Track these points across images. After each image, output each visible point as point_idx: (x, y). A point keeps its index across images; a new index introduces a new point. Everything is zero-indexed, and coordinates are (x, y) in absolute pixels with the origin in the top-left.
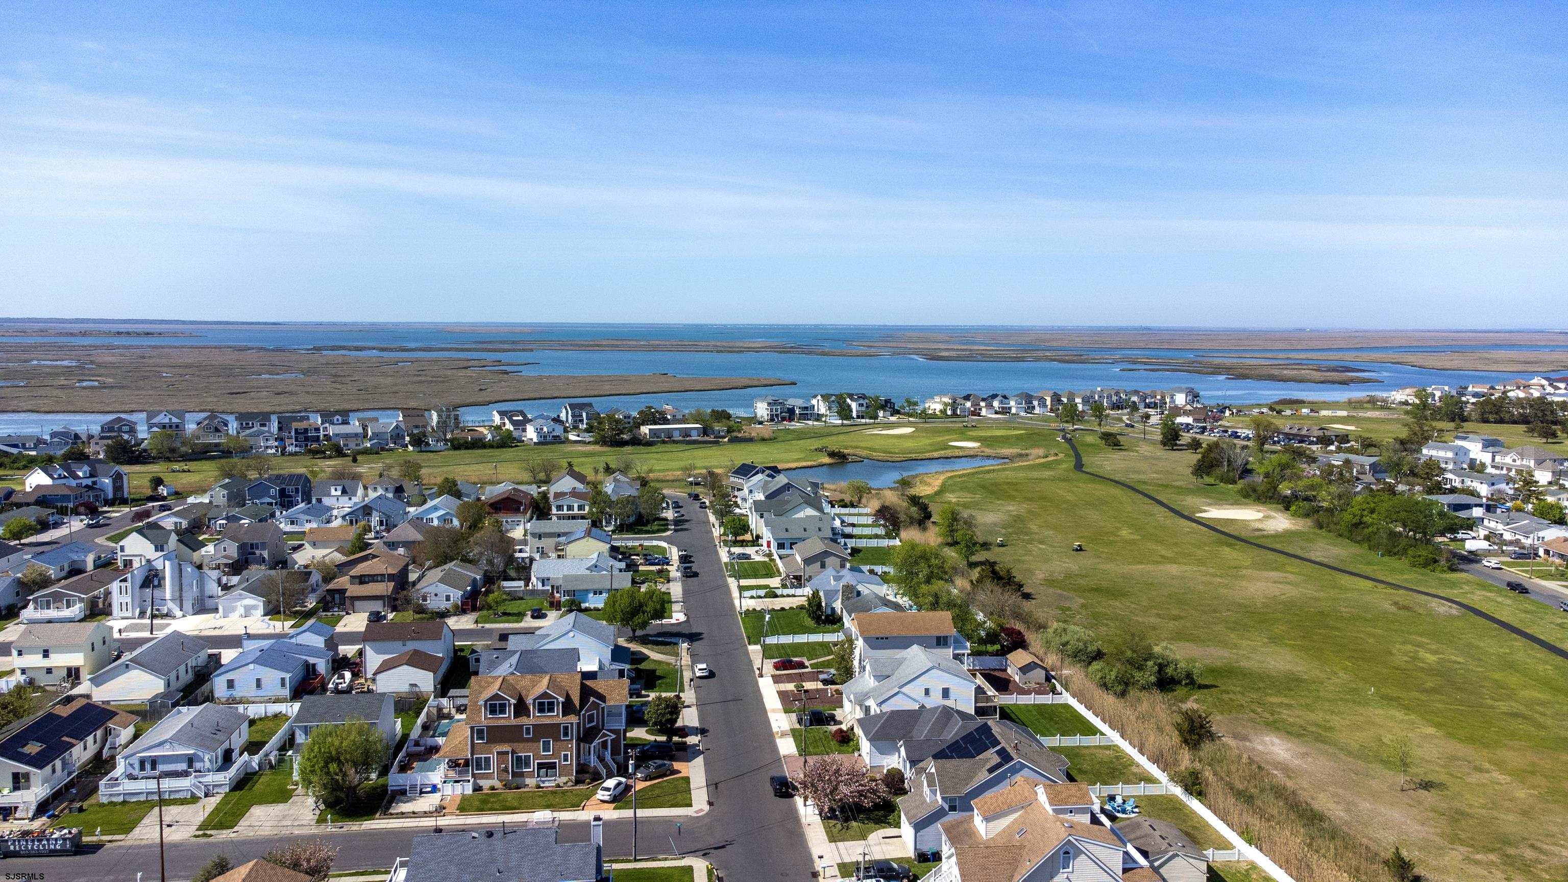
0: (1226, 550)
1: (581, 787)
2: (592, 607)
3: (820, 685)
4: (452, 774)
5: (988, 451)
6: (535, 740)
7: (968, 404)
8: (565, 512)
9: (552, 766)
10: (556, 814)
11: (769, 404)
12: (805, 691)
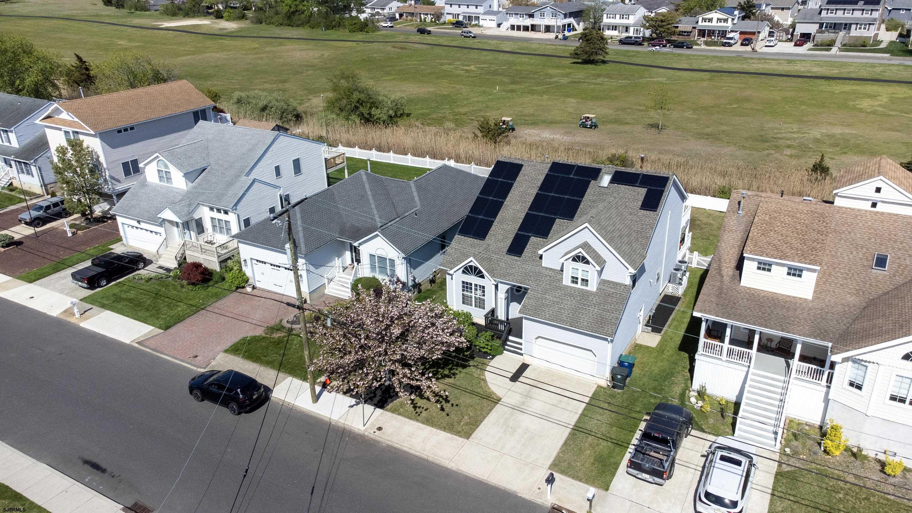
12: (18, 243)
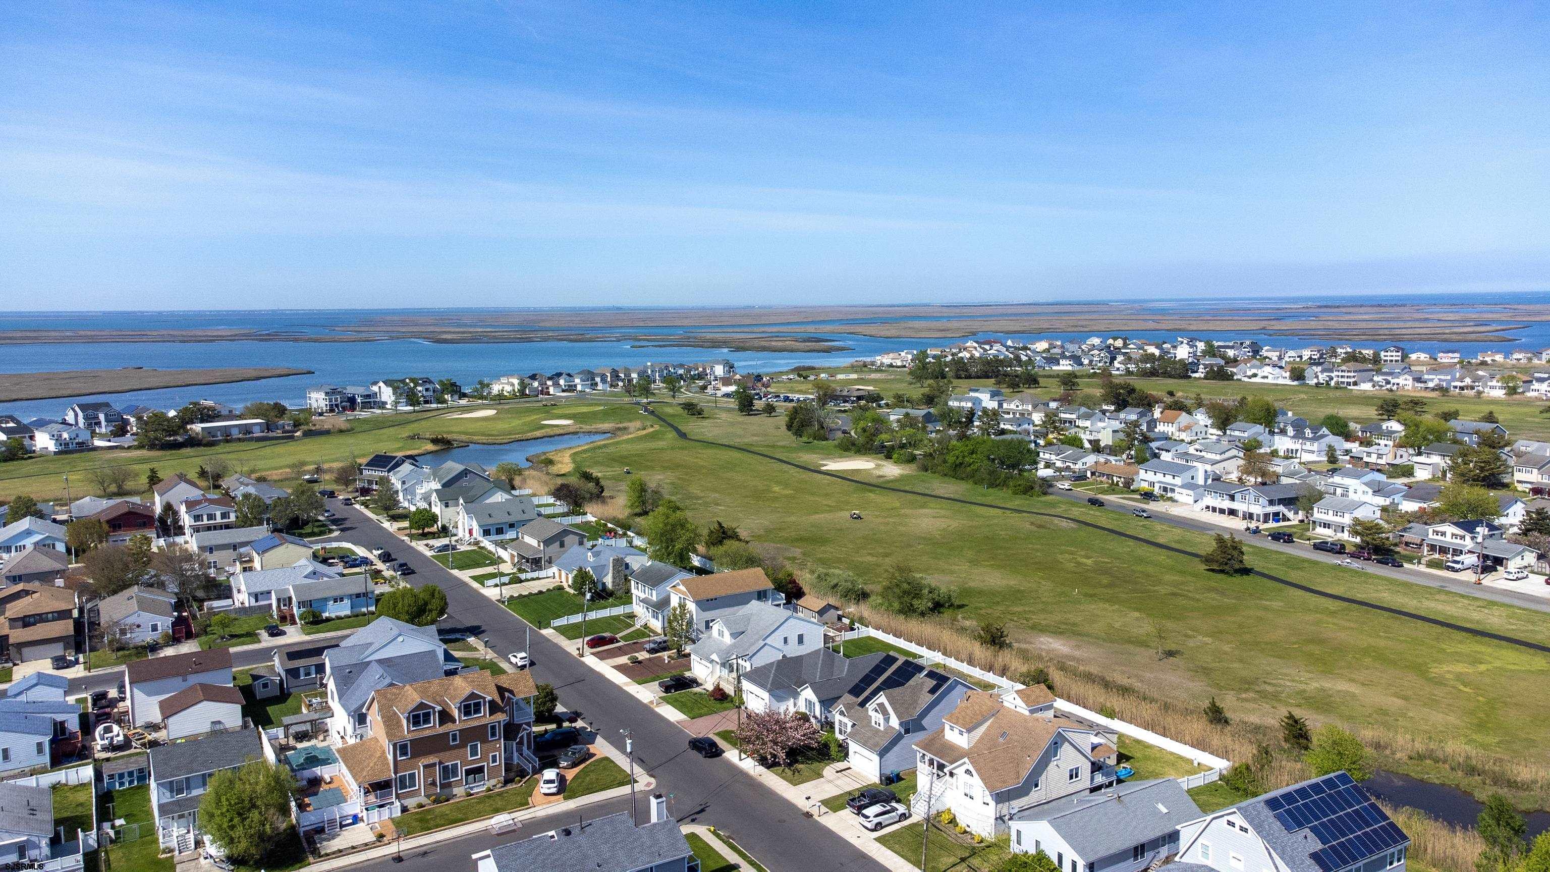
0: (872, 495)
1: (510, 786)
2: (333, 616)
3: (647, 656)
4: (372, 798)
5: (587, 428)
6: (463, 745)
7: (536, 384)
8: (205, 522)
9: (480, 770)
10: (513, 815)
11: (327, 394)
12: (640, 662)
